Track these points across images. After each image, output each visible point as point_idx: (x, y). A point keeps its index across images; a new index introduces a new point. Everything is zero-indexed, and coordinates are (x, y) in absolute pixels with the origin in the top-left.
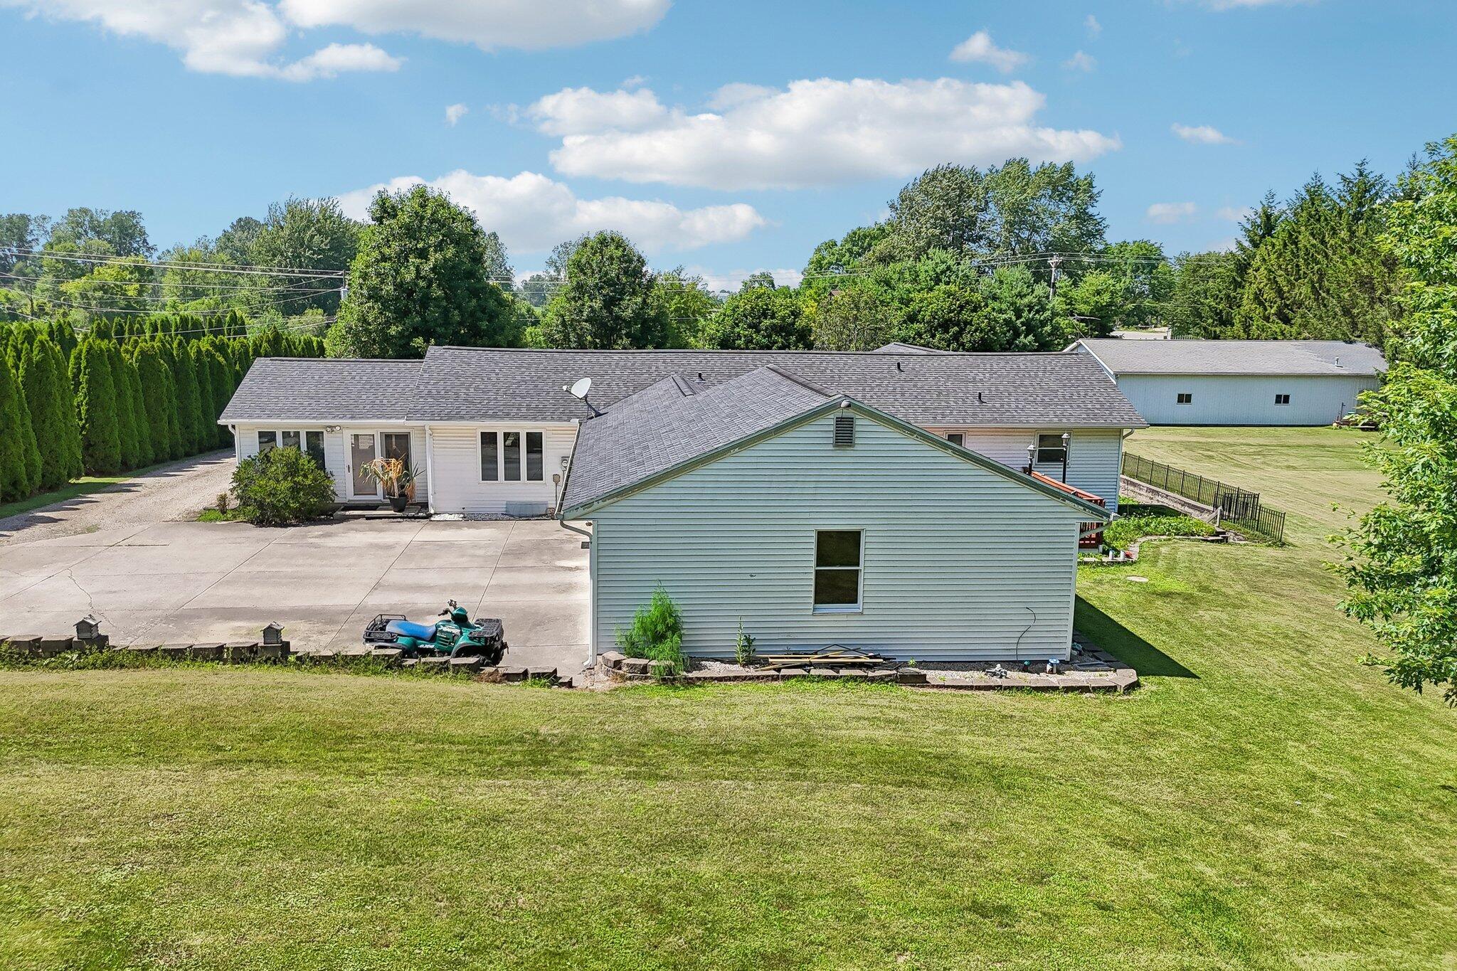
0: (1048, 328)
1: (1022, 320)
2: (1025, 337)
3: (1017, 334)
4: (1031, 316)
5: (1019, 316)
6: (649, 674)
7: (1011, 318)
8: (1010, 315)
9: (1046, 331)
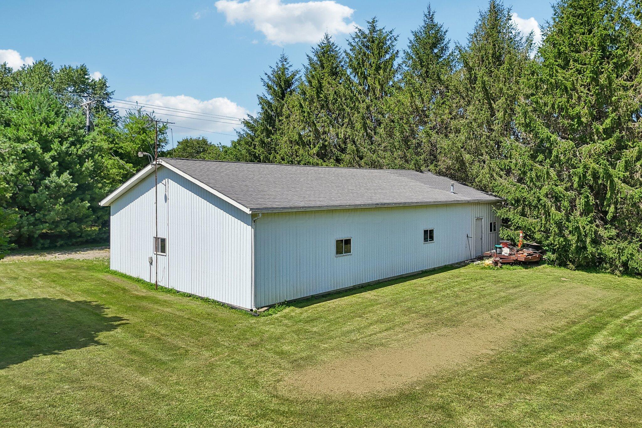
0: (89, 164)
1: (53, 153)
2: (59, 175)
3: (45, 172)
4: (64, 148)
5: (46, 148)
7: (34, 150)
8: (33, 145)
9: (87, 168)
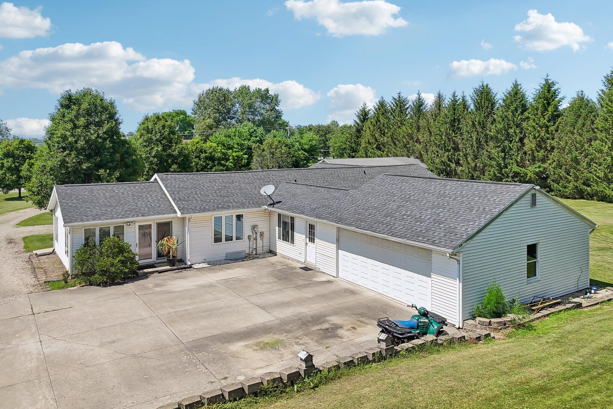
6: (507, 325)
